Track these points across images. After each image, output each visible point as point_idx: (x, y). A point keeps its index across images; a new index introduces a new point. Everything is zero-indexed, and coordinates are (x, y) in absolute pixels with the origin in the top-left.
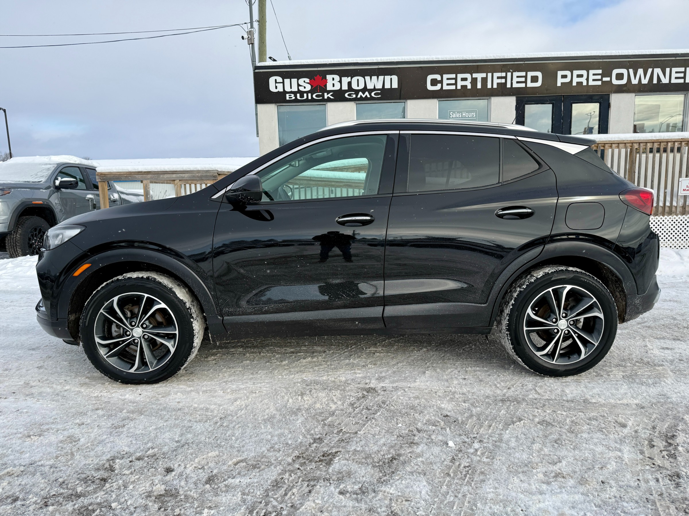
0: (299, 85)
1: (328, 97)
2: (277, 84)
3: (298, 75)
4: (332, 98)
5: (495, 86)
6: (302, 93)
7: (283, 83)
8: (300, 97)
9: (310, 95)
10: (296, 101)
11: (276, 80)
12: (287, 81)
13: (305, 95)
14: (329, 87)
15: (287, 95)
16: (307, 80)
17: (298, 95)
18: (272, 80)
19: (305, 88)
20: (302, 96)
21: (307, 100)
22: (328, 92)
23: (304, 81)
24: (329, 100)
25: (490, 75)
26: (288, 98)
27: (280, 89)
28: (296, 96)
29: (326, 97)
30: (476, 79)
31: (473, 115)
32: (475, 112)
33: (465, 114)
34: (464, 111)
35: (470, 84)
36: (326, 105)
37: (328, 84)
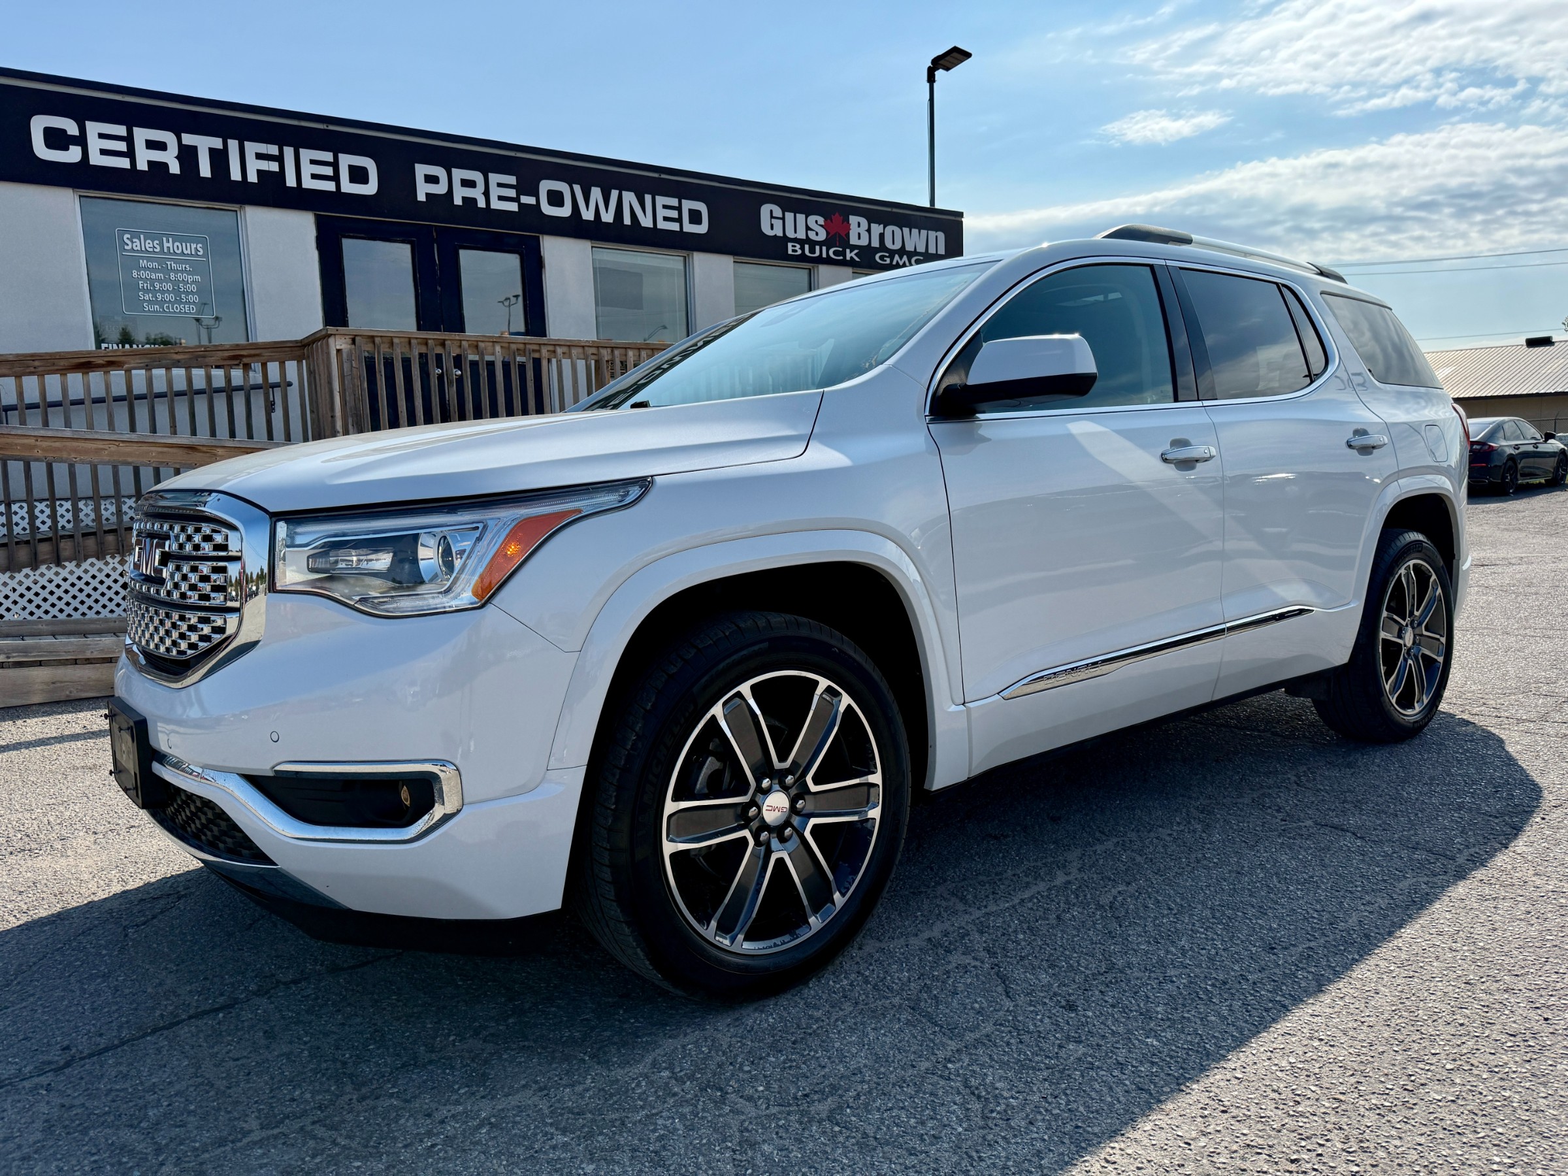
5: (253, 178)
25: (233, 145)
30: (195, 148)
31: (196, 249)
32: (203, 241)
33: (170, 245)
34: (168, 236)
35: (177, 162)
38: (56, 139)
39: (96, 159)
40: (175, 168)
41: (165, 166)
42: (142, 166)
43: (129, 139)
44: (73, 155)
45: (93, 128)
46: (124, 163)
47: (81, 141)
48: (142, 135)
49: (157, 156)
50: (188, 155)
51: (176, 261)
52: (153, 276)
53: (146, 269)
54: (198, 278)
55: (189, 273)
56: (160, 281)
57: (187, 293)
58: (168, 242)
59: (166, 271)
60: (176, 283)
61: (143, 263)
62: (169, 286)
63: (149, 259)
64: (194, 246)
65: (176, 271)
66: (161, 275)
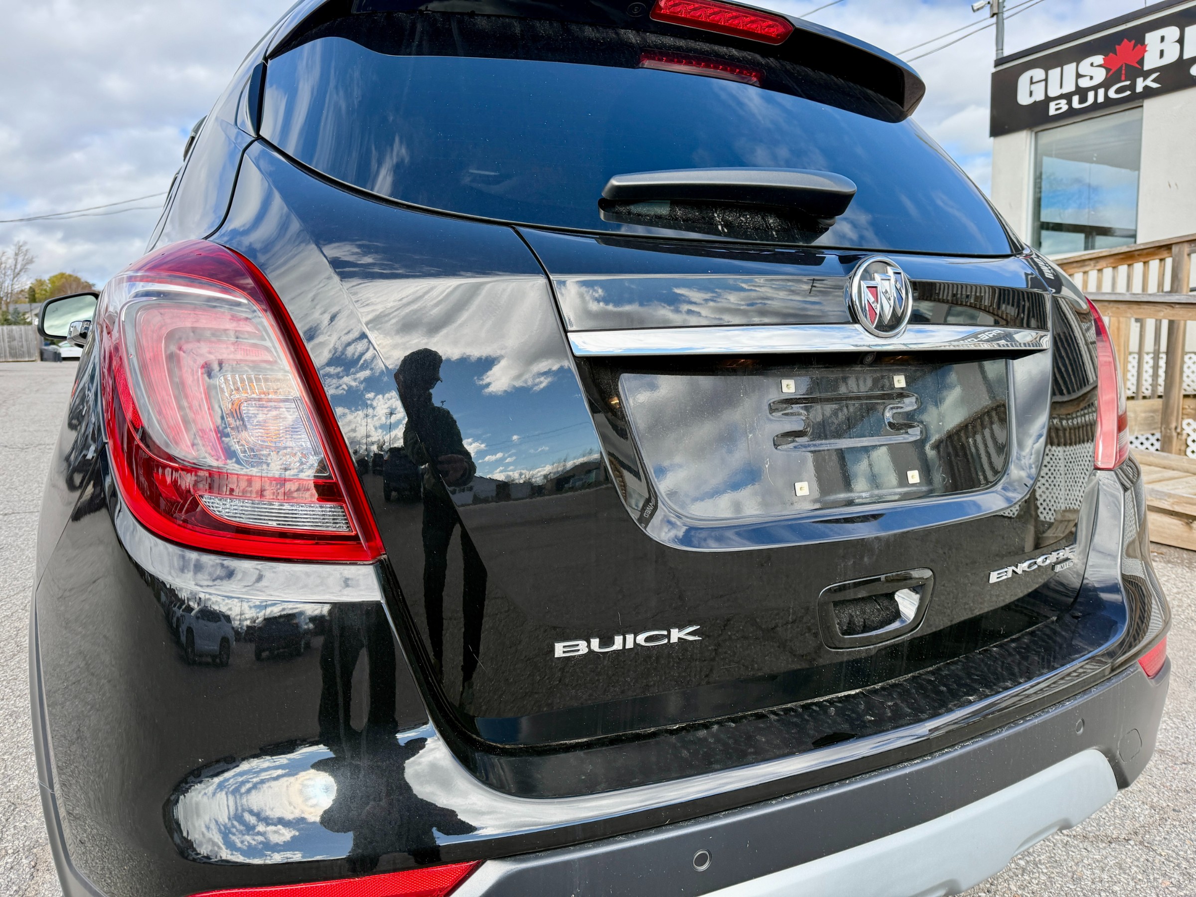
0: (1079, 76)
1: (1146, 88)
2: (1033, 87)
3: (1079, 54)
4: (1155, 85)
6: (1082, 93)
7: (1046, 80)
8: (1081, 102)
9: (1101, 92)
10: (1071, 113)
11: (1032, 78)
12: (1055, 73)
13: (1091, 95)
14: (1151, 61)
15: (1052, 106)
16: (1099, 59)
17: (1076, 99)
18: (1023, 81)
19: (1091, 78)
20: (1083, 100)
21: (1096, 106)
22: (1146, 75)
23: (1092, 65)
24: (1149, 93)
26: (1052, 112)
27: (1039, 96)
28: (1070, 103)
29: (1139, 89)
36: (1142, 106)
37: (1147, 55)
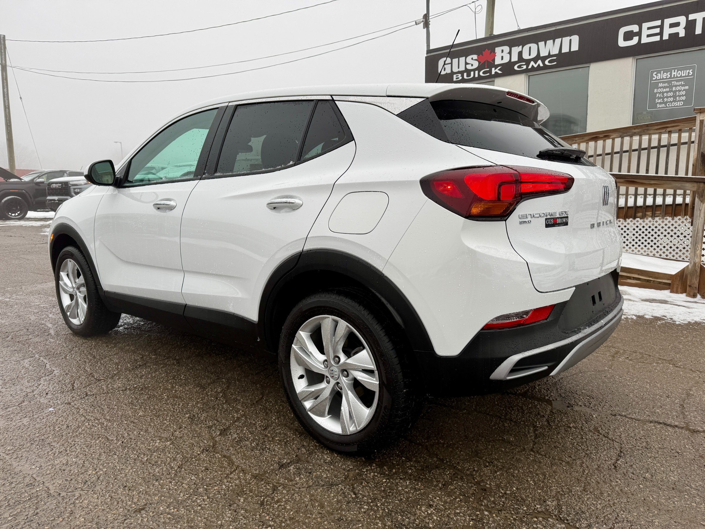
0: (466, 64)
1: (496, 72)
2: (446, 66)
3: (466, 53)
4: (500, 72)
6: (468, 71)
7: (451, 63)
8: (467, 76)
9: (477, 72)
11: (445, 62)
12: (455, 61)
13: (472, 73)
14: (498, 61)
15: (455, 76)
16: (475, 57)
17: (465, 74)
18: (441, 62)
20: (469, 75)
22: (496, 67)
23: (472, 59)
24: (497, 75)
26: (455, 79)
27: (448, 71)
28: (463, 76)
29: (493, 73)
30: (695, 21)
31: (689, 73)
32: (693, 68)
33: (675, 73)
34: (674, 69)
35: (684, 30)
36: (494, 81)
37: (496, 58)
38: (628, 36)
39: (645, 40)
40: (682, 34)
41: (678, 34)
42: (666, 37)
43: (661, 27)
44: (635, 41)
45: (645, 25)
46: (657, 38)
47: (639, 34)
48: (668, 22)
49: (674, 30)
50: (691, 25)
51: (677, 81)
52: (665, 90)
53: (661, 88)
54: (687, 87)
55: (683, 86)
56: (667, 92)
57: (680, 96)
58: (674, 72)
59: (671, 87)
60: (675, 91)
61: (660, 85)
62: (671, 94)
63: (663, 82)
64: (688, 71)
65: (676, 86)
66: (668, 89)
